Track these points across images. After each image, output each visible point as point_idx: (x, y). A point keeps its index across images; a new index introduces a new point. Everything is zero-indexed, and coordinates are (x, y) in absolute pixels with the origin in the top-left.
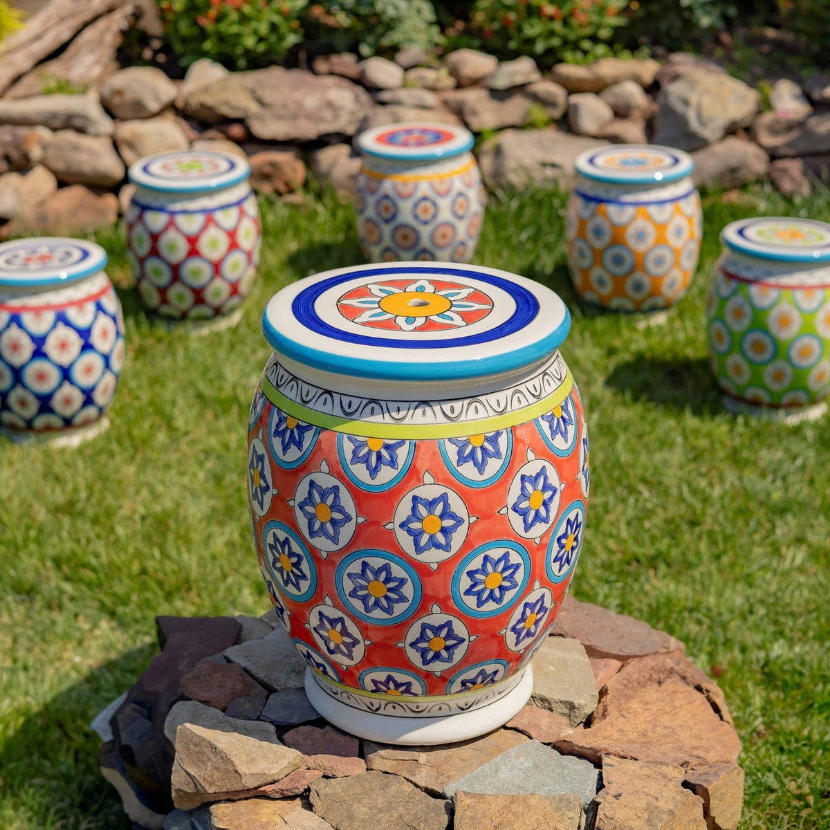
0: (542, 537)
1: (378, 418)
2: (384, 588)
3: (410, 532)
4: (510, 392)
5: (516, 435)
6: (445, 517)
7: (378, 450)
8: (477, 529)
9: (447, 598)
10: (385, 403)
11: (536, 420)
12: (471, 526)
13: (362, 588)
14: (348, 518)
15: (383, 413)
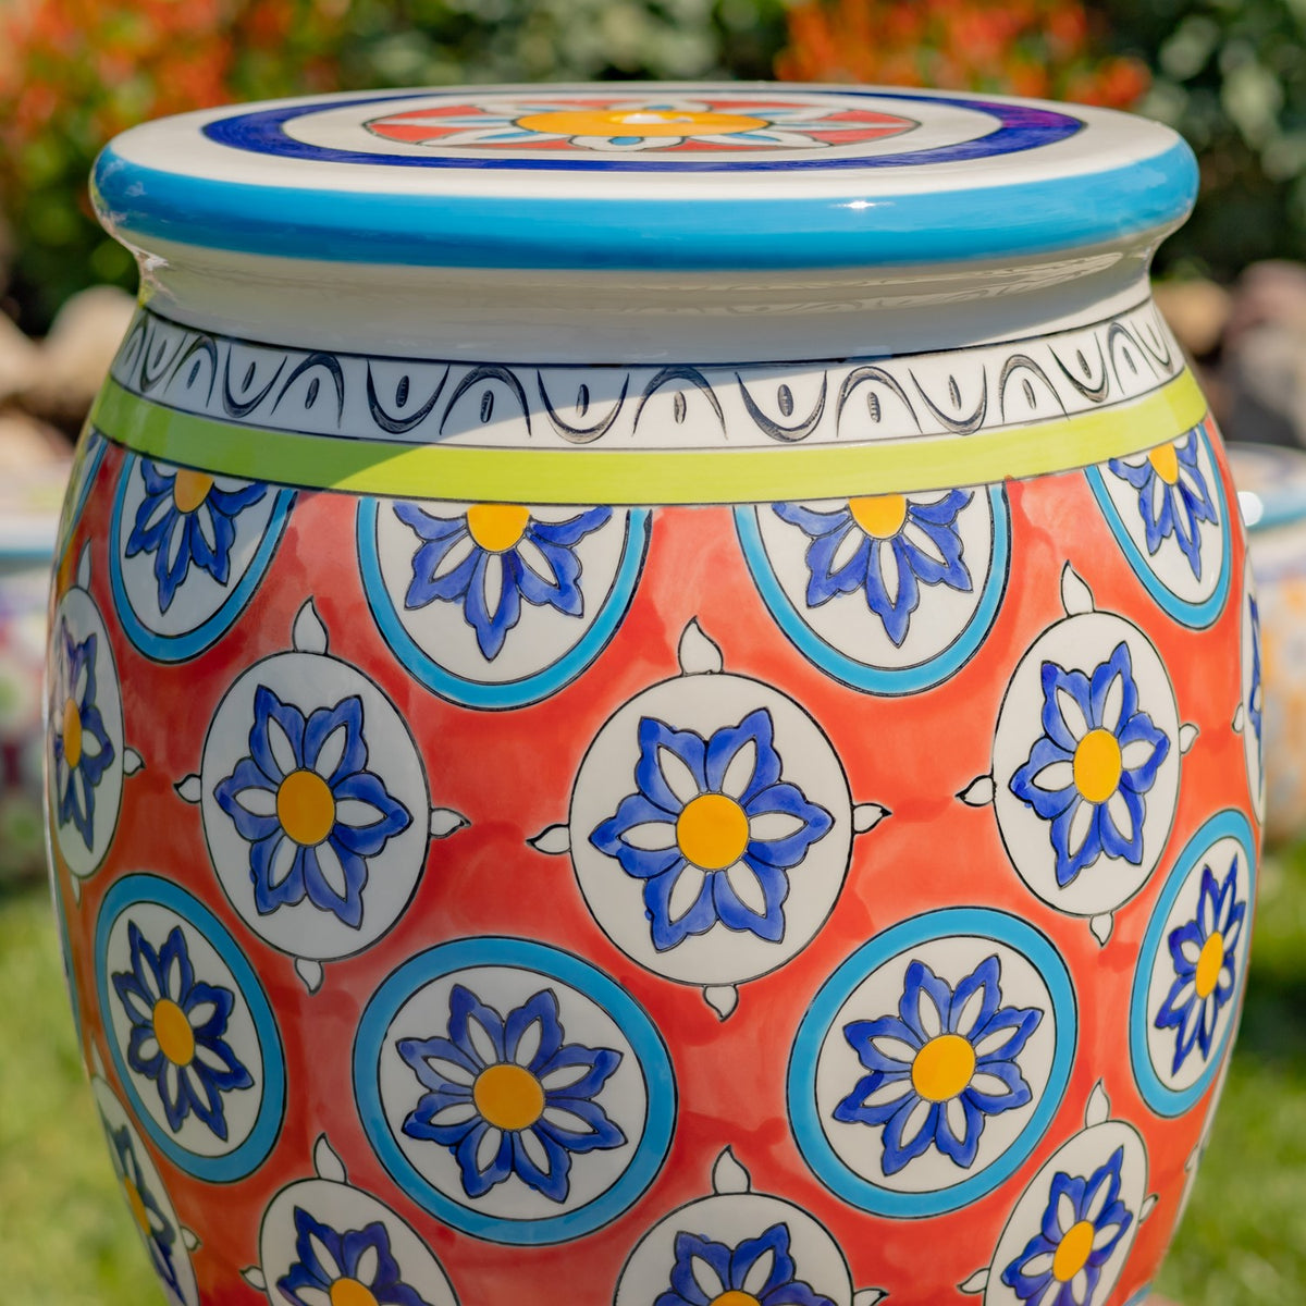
0: (1117, 916)
1: (508, 429)
2: (535, 1089)
3: (629, 860)
4: (995, 359)
5: (1020, 514)
6: (764, 801)
7: (505, 547)
8: (882, 856)
9: (771, 1130)
10: (532, 373)
11: (1091, 469)
12: (859, 843)
13: (454, 1094)
14: (397, 819)
15: (527, 414)
